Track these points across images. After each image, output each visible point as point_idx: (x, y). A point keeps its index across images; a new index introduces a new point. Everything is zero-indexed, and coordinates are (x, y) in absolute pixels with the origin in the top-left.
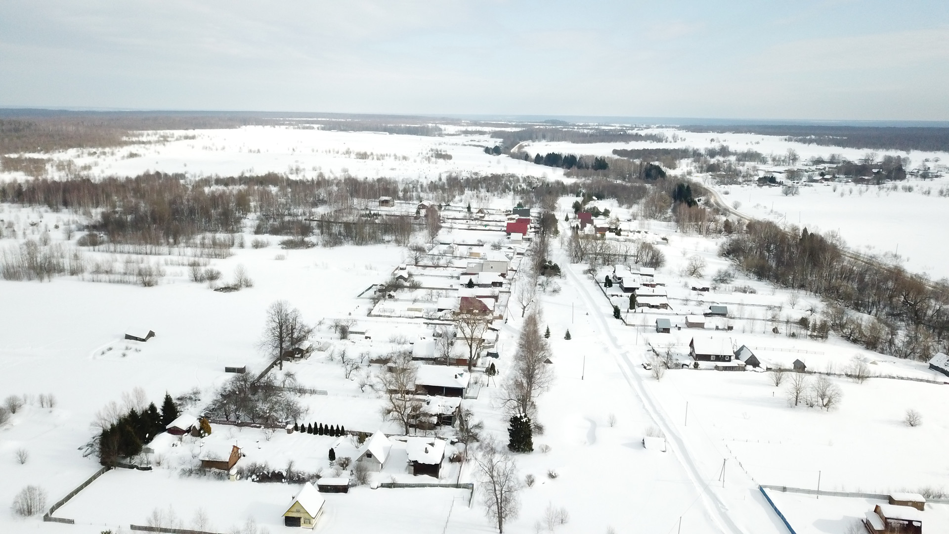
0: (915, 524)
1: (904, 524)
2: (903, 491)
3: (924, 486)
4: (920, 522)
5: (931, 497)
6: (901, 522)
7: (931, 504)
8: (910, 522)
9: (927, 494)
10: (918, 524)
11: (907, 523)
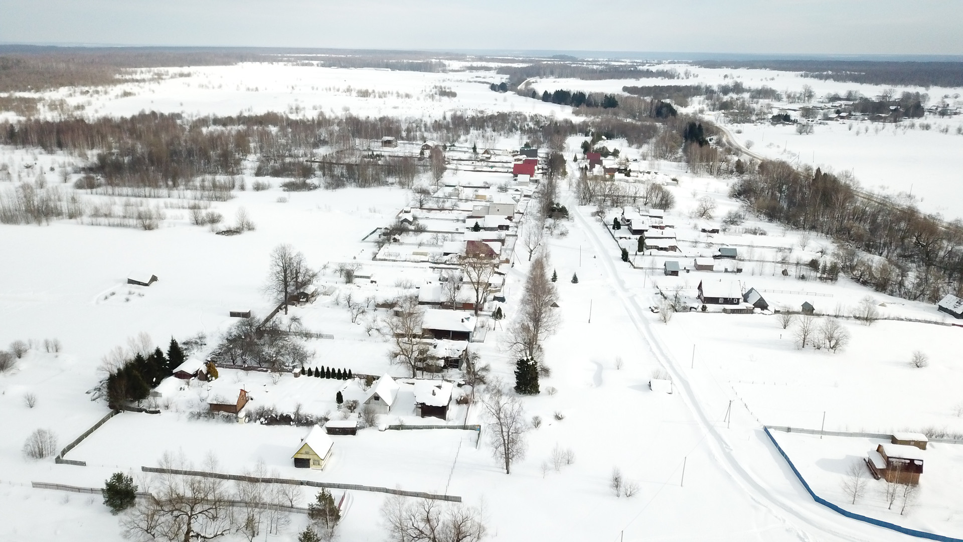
0: (916, 462)
1: (905, 463)
2: (906, 431)
3: (927, 426)
4: (922, 461)
5: (934, 437)
6: (903, 461)
7: (934, 443)
8: (912, 461)
9: (930, 434)
10: (920, 463)
11: (909, 461)
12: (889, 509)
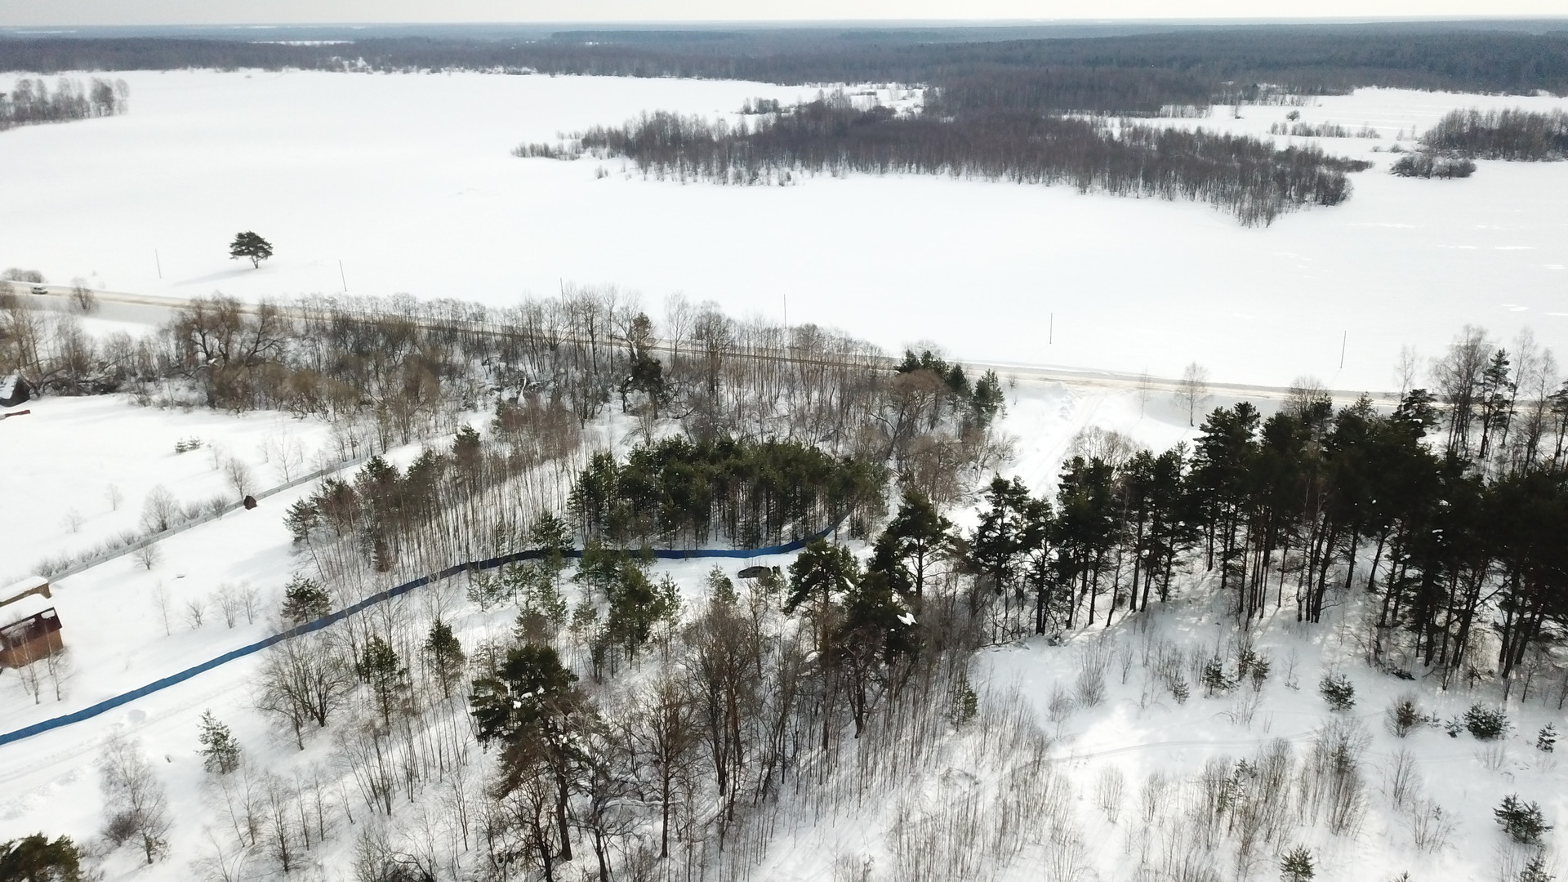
0: (46, 616)
1: (29, 626)
4: (53, 609)
5: (54, 573)
6: (24, 623)
7: (58, 582)
8: (38, 616)
9: (47, 571)
10: (51, 614)
11: (33, 620)
12: (37, 703)
